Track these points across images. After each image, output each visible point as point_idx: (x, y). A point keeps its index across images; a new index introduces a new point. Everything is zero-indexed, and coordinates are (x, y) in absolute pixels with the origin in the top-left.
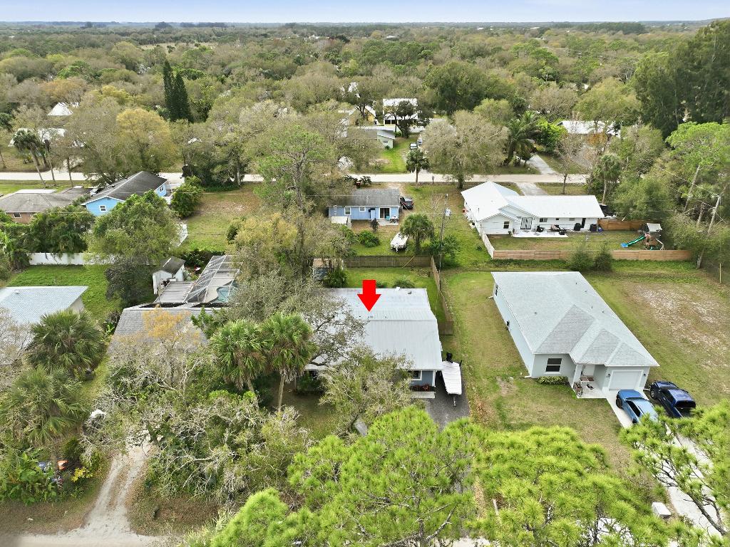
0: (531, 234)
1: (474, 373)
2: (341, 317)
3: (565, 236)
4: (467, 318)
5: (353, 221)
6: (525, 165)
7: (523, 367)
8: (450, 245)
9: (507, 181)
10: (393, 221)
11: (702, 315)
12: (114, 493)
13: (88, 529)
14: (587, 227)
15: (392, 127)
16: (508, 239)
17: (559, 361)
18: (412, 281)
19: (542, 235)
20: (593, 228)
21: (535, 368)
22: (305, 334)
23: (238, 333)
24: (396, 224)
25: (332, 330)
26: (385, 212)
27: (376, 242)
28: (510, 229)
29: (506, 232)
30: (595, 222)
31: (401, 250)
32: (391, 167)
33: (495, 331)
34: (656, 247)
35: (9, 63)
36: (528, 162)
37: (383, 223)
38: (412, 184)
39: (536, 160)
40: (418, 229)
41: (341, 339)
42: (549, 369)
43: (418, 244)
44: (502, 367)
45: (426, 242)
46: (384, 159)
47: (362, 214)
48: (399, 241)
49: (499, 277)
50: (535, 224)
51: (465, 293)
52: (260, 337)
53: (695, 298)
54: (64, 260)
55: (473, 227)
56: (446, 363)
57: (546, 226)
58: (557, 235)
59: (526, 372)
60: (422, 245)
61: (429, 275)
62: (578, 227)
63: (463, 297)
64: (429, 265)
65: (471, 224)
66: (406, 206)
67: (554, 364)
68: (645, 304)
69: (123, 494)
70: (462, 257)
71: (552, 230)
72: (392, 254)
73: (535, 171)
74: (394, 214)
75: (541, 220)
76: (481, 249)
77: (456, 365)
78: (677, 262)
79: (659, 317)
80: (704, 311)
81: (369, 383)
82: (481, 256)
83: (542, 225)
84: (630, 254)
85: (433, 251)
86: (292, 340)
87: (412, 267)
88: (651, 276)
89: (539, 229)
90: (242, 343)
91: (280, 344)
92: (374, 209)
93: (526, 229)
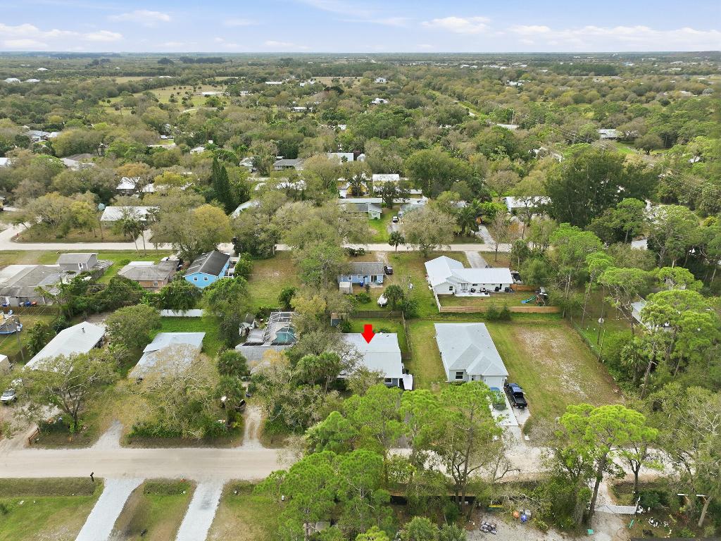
0: (467, 294)
1: (420, 380)
2: (352, 352)
3: (488, 295)
4: (420, 350)
5: (354, 284)
6: (474, 236)
7: (445, 377)
8: (414, 304)
9: (460, 250)
10: (379, 284)
11: (552, 347)
12: (251, 433)
13: (244, 447)
14: (503, 289)
15: (380, 200)
16: (452, 298)
17: (462, 373)
18: (390, 328)
19: (474, 295)
20: (507, 290)
21: (451, 377)
22: (338, 360)
23: (310, 360)
24: (381, 286)
25: (348, 358)
26: (374, 278)
27: (368, 300)
28: (454, 291)
29: (451, 293)
30: (508, 286)
31: (384, 306)
32: (379, 237)
33: (434, 357)
34: (541, 304)
35: (69, 135)
36: (476, 233)
37: (373, 286)
38: (393, 252)
39: (483, 231)
40: (394, 293)
41: (353, 362)
42: (457, 377)
43: (394, 303)
44: (434, 377)
45: (400, 301)
46: (374, 230)
47: (360, 279)
48: (382, 300)
49: (439, 326)
50: (469, 288)
51: (420, 335)
52: (320, 362)
53: (554, 337)
54: (180, 314)
55: (430, 288)
56: (405, 375)
57: (477, 288)
58: (483, 295)
59: (446, 379)
60: (397, 303)
61: (400, 323)
62: (497, 289)
63: (419, 337)
64: (401, 317)
65: (429, 287)
66: (388, 272)
67: (459, 375)
68: (523, 342)
69: (255, 434)
70: (421, 311)
71: (481, 292)
72: (379, 309)
73: (480, 241)
74: (380, 279)
75: (474, 285)
76: (434, 305)
77: (410, 376)
78: (552, 314)
79: (529, 349)
80: (554, 345)
81: (366, 381)
82: (434, 310)
83: (475, 287)
84: (524, 309)
85: (402, 308)
86: (333, 363)
87: (390, 317)
88: (533, 323)
89: (473, 291)
90: (312, 365)
91: (328, 365)
92: (366, 277)
93: (464, 290)
